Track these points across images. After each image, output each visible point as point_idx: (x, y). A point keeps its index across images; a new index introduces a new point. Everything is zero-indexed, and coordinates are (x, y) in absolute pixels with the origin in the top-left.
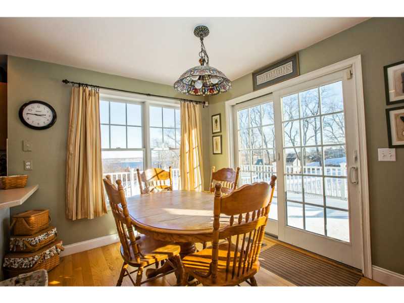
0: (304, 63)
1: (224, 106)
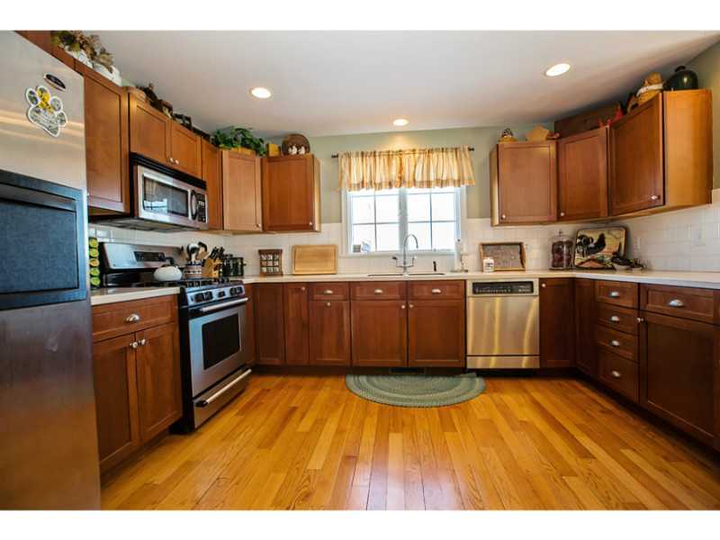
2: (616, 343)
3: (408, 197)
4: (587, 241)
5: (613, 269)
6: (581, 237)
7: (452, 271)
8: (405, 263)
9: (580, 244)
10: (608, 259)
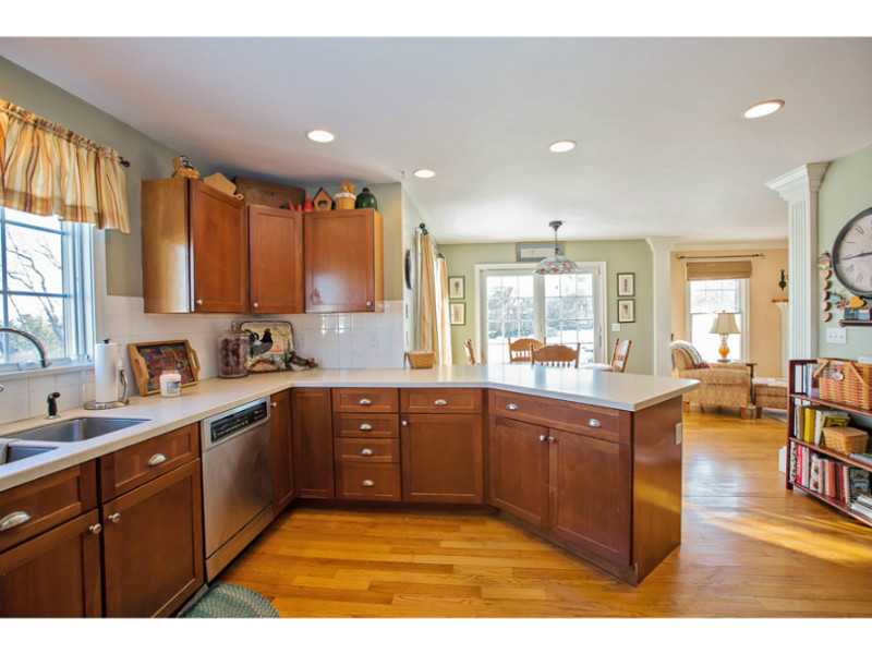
2: (367, 452)
4: (253, 337)
6: (245, 333)
10: (277, 359)
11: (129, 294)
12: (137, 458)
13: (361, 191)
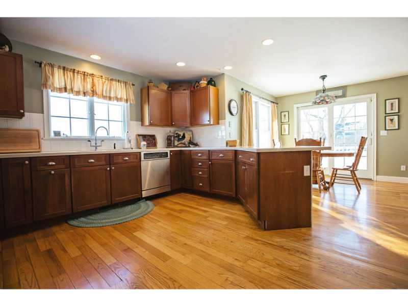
0: (349, 92)
1: (293, 107)
2: (200, 173)
3: (95, 103)
4: (179, 135)
5: (189, 147)
6: (177, 134)
7: (124, 149)
8: (96, 144)
9: (176, 137)
10: (186, 143)
11: (137, 121)
12: (120, 157)
13: (209, 79)
